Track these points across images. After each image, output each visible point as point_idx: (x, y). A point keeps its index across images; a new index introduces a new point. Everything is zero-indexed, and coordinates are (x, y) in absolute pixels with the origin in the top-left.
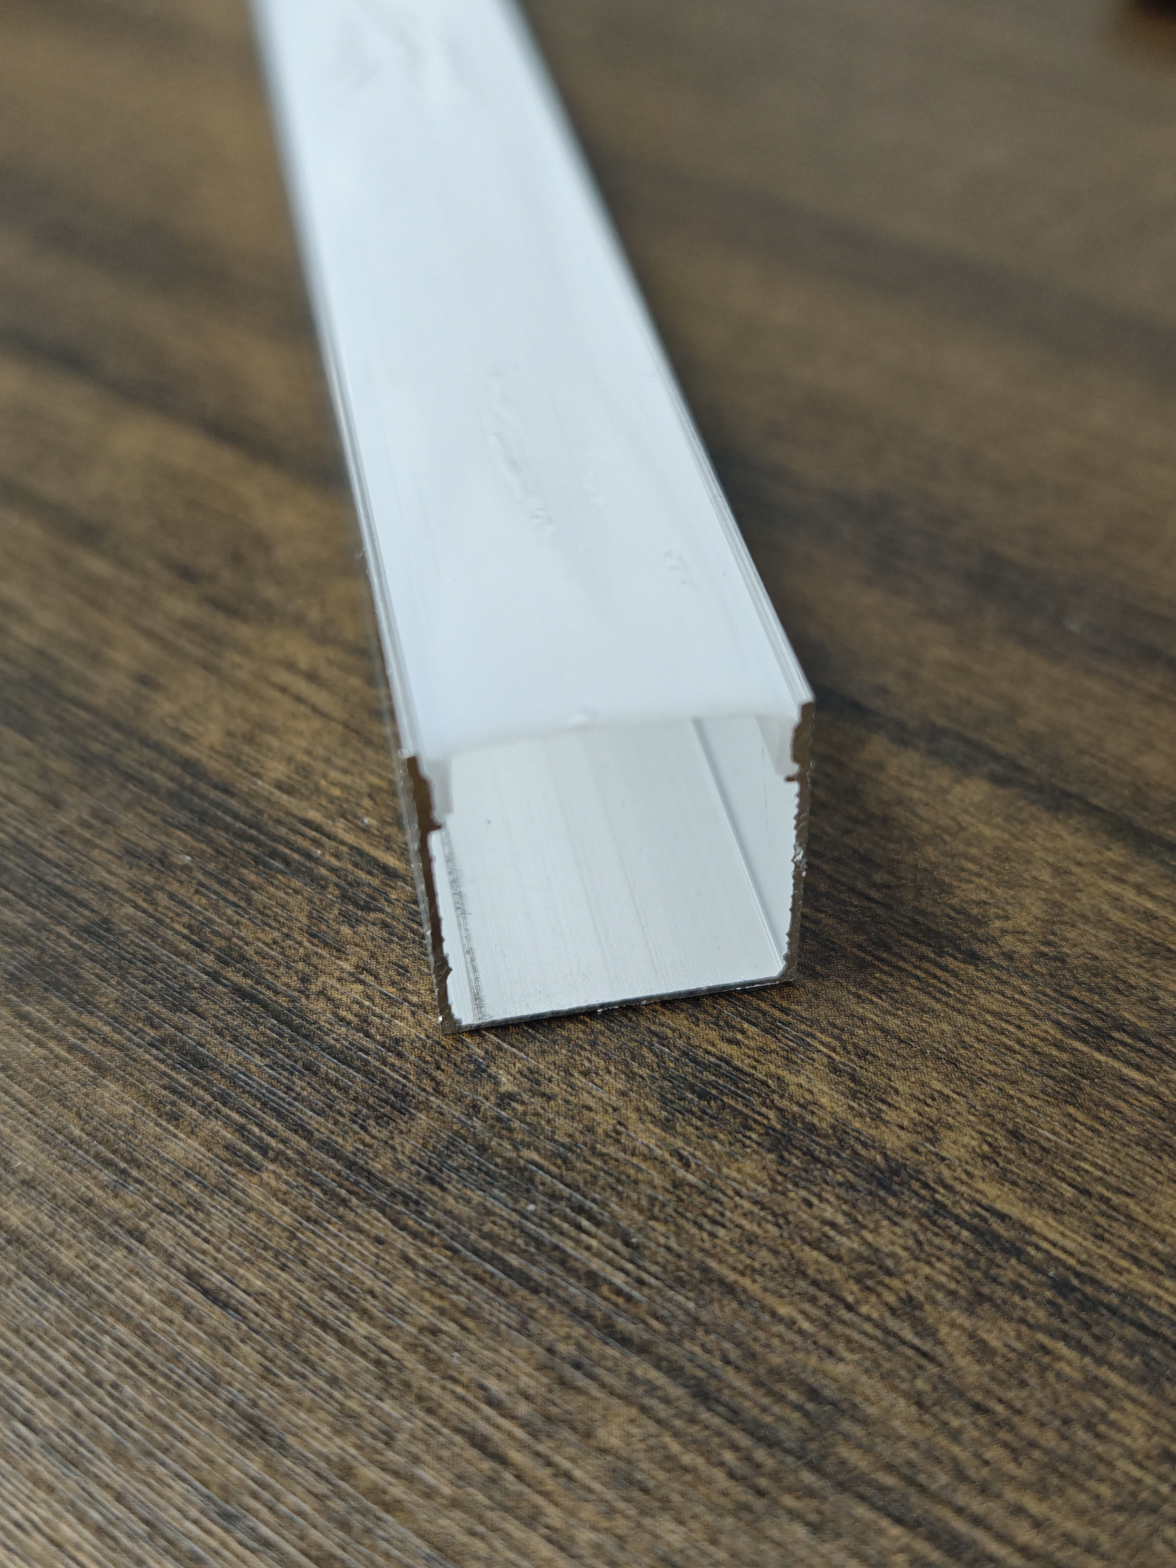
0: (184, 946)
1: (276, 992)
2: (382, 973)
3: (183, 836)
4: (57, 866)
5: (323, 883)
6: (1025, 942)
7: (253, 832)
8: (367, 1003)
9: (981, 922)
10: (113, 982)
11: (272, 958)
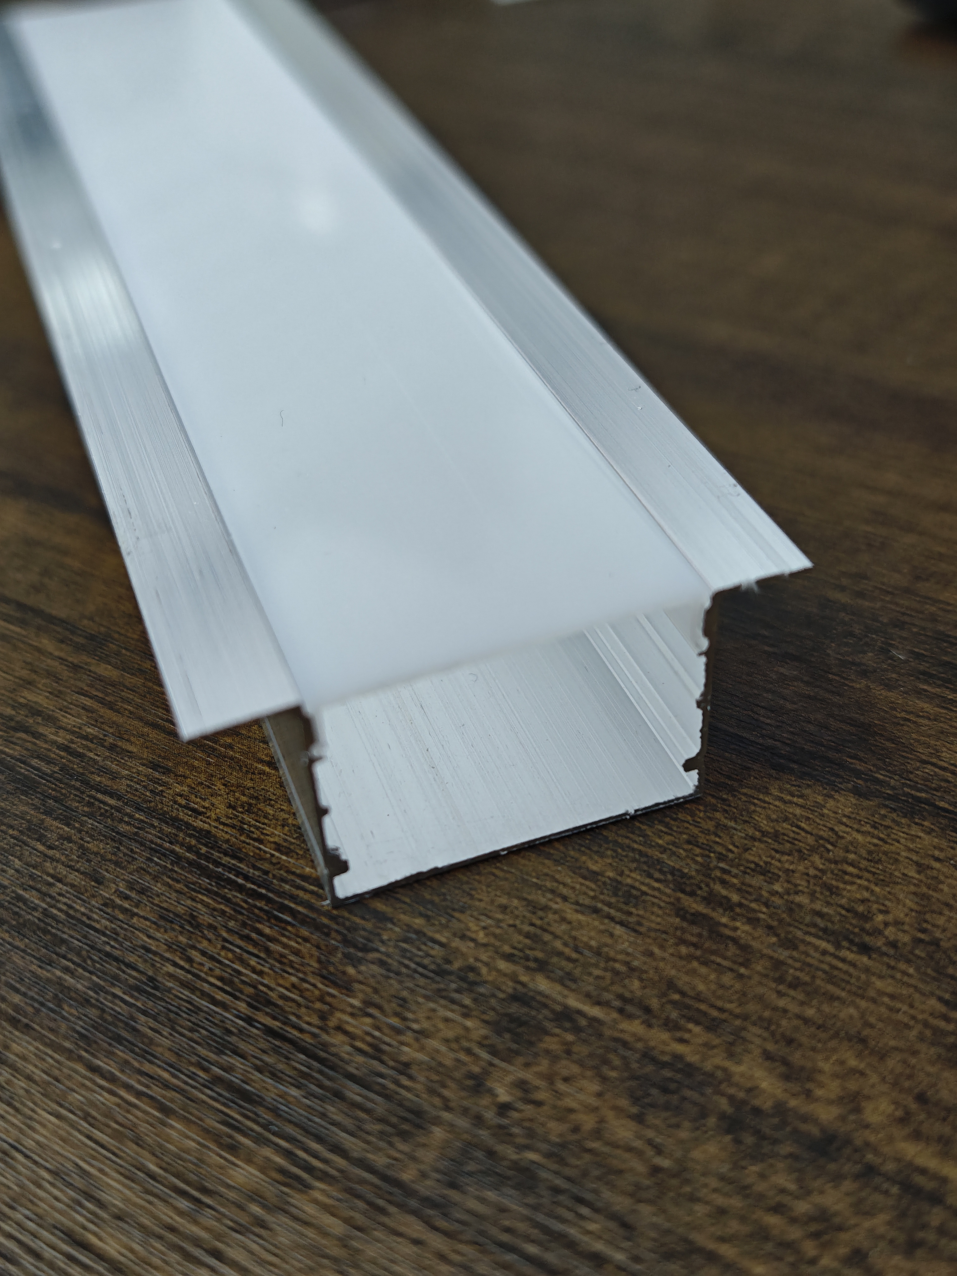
0: (220, 996)
1: (301, 1030)
2: (386, 1006)
3: (205, 898)
4: (104, 934)
5: (326, 930)
6: (904, 931)
7: (264, 891)
8: (377, 1034)
9: (866, 917)
10: (165, 1033)
11: (293, 1000)
